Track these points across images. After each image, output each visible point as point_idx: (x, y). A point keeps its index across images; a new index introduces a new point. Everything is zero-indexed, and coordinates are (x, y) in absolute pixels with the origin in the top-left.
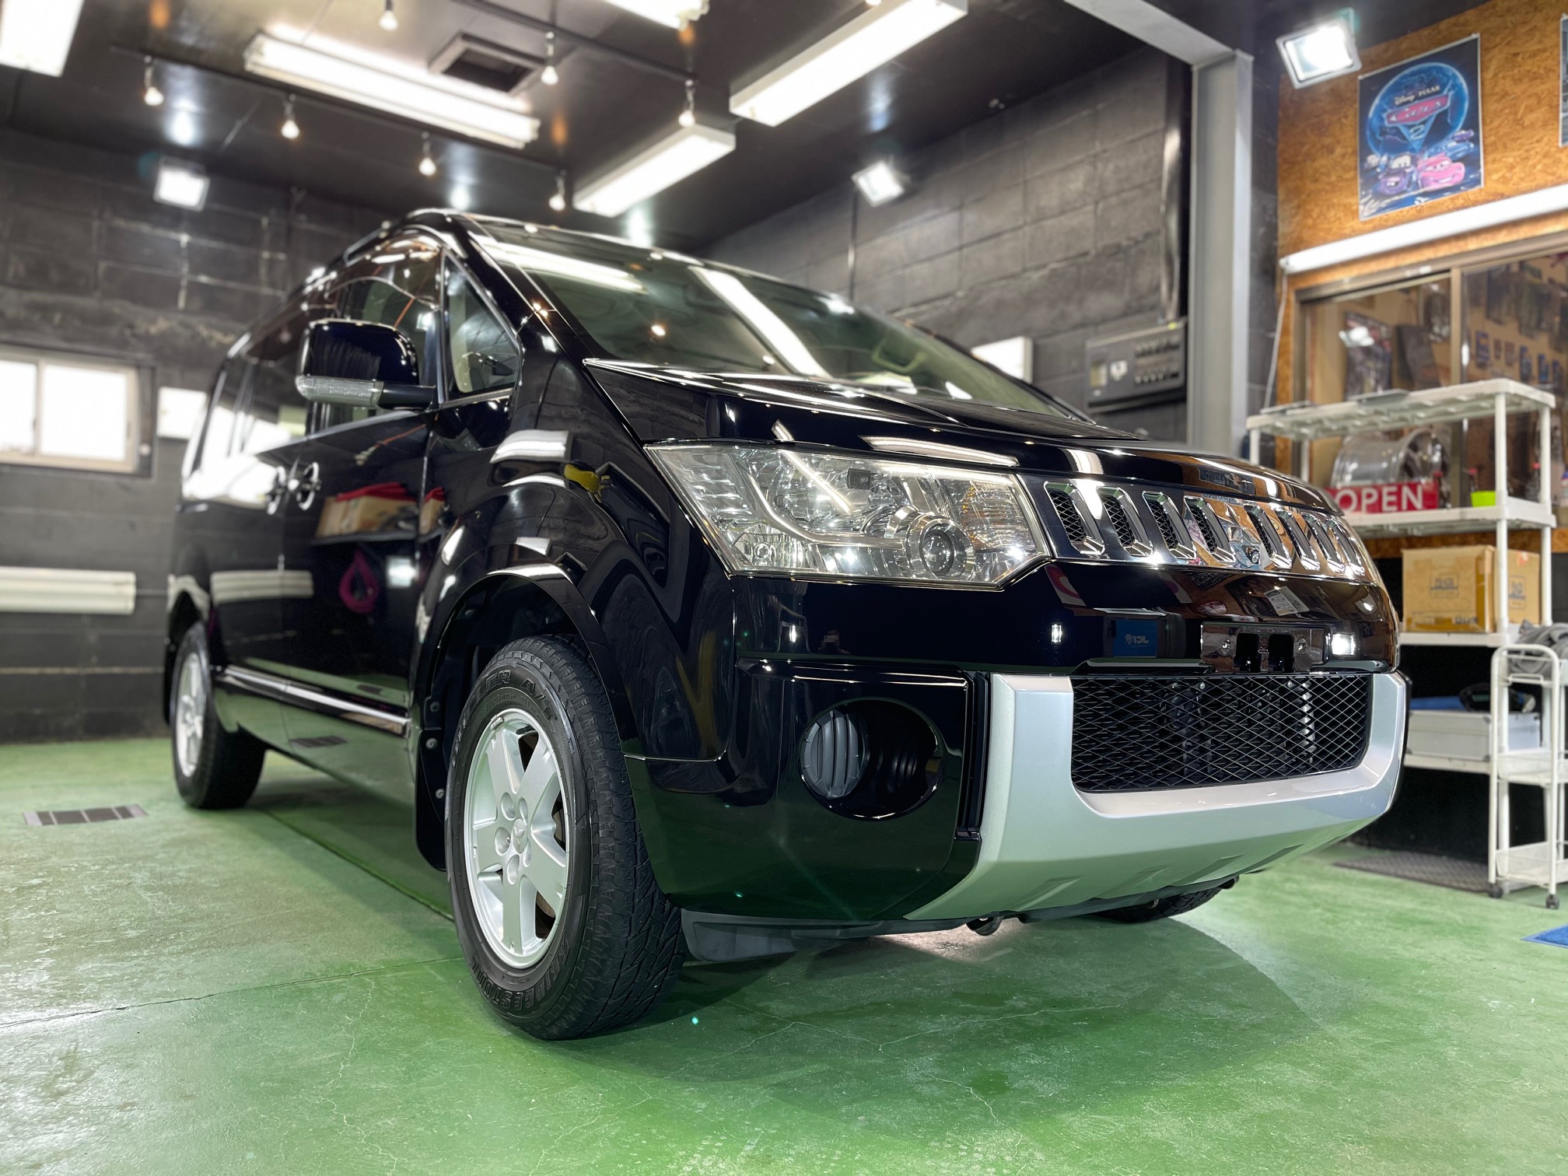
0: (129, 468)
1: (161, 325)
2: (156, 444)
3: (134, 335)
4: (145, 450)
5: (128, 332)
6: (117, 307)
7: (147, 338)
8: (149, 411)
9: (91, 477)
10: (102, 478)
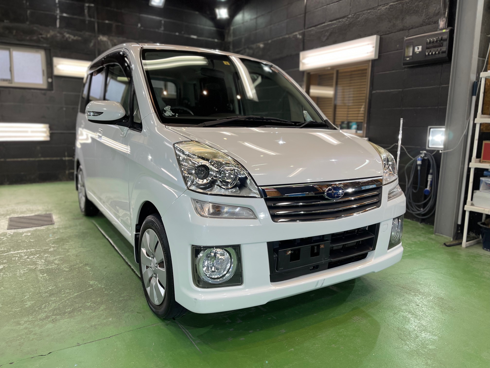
0: (45, 87)
1: (51, 33)
2: (53, 78)
3: (42, 38)
4: (50, 80)
5: (40, 36)
6: (35, 27)
7: (46, 39)
8: (50, 66)
9: (32, 91)
10: (36, 91)
